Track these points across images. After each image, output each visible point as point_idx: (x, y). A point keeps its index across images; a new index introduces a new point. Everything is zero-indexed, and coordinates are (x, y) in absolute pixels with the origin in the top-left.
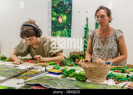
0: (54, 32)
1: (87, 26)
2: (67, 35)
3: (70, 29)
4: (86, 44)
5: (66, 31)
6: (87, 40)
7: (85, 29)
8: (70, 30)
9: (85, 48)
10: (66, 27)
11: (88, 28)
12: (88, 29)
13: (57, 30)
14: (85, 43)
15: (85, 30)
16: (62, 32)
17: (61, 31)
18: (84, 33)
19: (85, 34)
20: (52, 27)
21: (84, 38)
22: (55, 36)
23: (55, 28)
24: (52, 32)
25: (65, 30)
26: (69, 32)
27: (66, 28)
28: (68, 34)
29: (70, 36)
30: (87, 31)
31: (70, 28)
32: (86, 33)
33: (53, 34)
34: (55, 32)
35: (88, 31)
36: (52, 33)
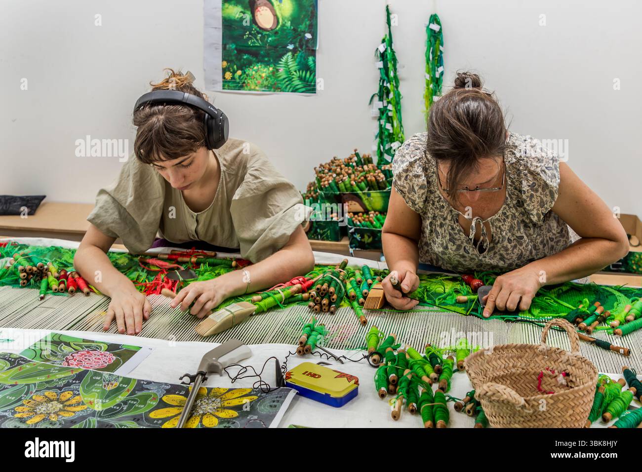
0: (234, 72)
1: (391, 46)
2: (297, 82)
3: (311, 58)
4: (388, 126)
5: (293, 65)
6: (390, 107)
7: (383, 56)
8: (311, 62)
9: (382, 142)
10: (291, 47)
11: (393, 52)
12: (394, 60)
13: (249, 64)
14: (383, 122)
15: (380, 64)
16: (273, 73)
17: (267, 64)
18: (377, 75)
19: (382, 80)
20: (224, 48)
21: (376, 98)
22: (241, 87)
23: (240, 51)
24: (224, 71)
25: (287, 62)
26: (307, 68)
27: (294, 51)
28: (300, 78)
29: (310, 87)
30: (390, 65)
31: (313, 53)
32: (387, 74)
33: (233, 78)
34: (239, 72)
35: (394, 66)
36: (228, 75)
